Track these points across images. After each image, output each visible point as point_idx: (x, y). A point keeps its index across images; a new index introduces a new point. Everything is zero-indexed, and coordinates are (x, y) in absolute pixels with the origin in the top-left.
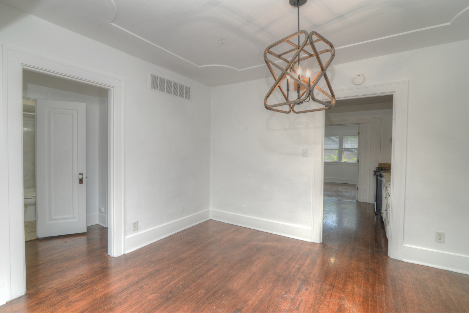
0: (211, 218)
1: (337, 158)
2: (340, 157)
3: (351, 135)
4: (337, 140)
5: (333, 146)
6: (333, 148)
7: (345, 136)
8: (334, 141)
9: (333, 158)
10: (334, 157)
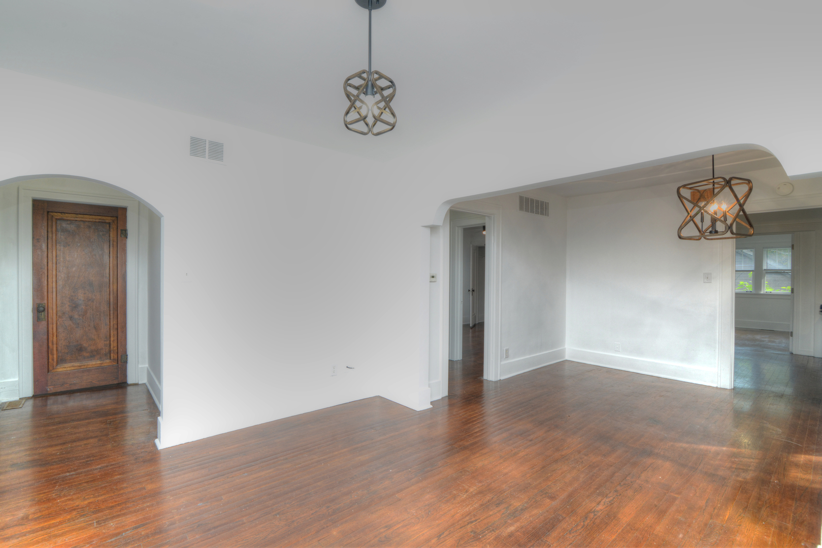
0: (567, 357)
1: (751, 286)
2: (757, 283)
3: (781, 246)
4: (751, 253)
5: (743, 265)
6: (743, 269)
7: (767, 248)
8: (745, 256)
9: (742, 286)
10: (745, 284)
